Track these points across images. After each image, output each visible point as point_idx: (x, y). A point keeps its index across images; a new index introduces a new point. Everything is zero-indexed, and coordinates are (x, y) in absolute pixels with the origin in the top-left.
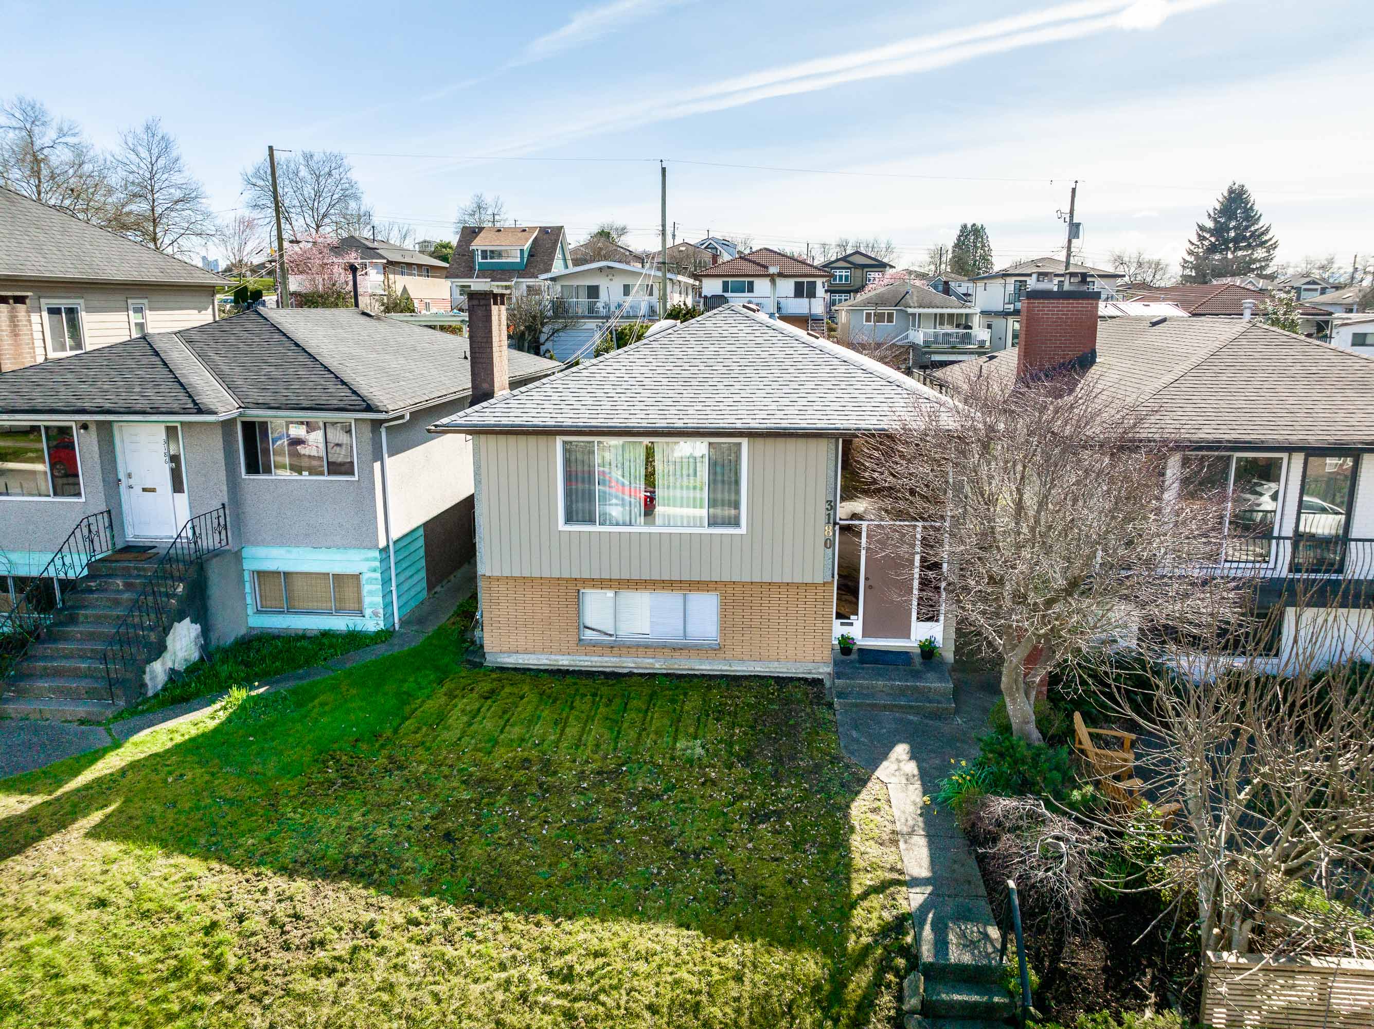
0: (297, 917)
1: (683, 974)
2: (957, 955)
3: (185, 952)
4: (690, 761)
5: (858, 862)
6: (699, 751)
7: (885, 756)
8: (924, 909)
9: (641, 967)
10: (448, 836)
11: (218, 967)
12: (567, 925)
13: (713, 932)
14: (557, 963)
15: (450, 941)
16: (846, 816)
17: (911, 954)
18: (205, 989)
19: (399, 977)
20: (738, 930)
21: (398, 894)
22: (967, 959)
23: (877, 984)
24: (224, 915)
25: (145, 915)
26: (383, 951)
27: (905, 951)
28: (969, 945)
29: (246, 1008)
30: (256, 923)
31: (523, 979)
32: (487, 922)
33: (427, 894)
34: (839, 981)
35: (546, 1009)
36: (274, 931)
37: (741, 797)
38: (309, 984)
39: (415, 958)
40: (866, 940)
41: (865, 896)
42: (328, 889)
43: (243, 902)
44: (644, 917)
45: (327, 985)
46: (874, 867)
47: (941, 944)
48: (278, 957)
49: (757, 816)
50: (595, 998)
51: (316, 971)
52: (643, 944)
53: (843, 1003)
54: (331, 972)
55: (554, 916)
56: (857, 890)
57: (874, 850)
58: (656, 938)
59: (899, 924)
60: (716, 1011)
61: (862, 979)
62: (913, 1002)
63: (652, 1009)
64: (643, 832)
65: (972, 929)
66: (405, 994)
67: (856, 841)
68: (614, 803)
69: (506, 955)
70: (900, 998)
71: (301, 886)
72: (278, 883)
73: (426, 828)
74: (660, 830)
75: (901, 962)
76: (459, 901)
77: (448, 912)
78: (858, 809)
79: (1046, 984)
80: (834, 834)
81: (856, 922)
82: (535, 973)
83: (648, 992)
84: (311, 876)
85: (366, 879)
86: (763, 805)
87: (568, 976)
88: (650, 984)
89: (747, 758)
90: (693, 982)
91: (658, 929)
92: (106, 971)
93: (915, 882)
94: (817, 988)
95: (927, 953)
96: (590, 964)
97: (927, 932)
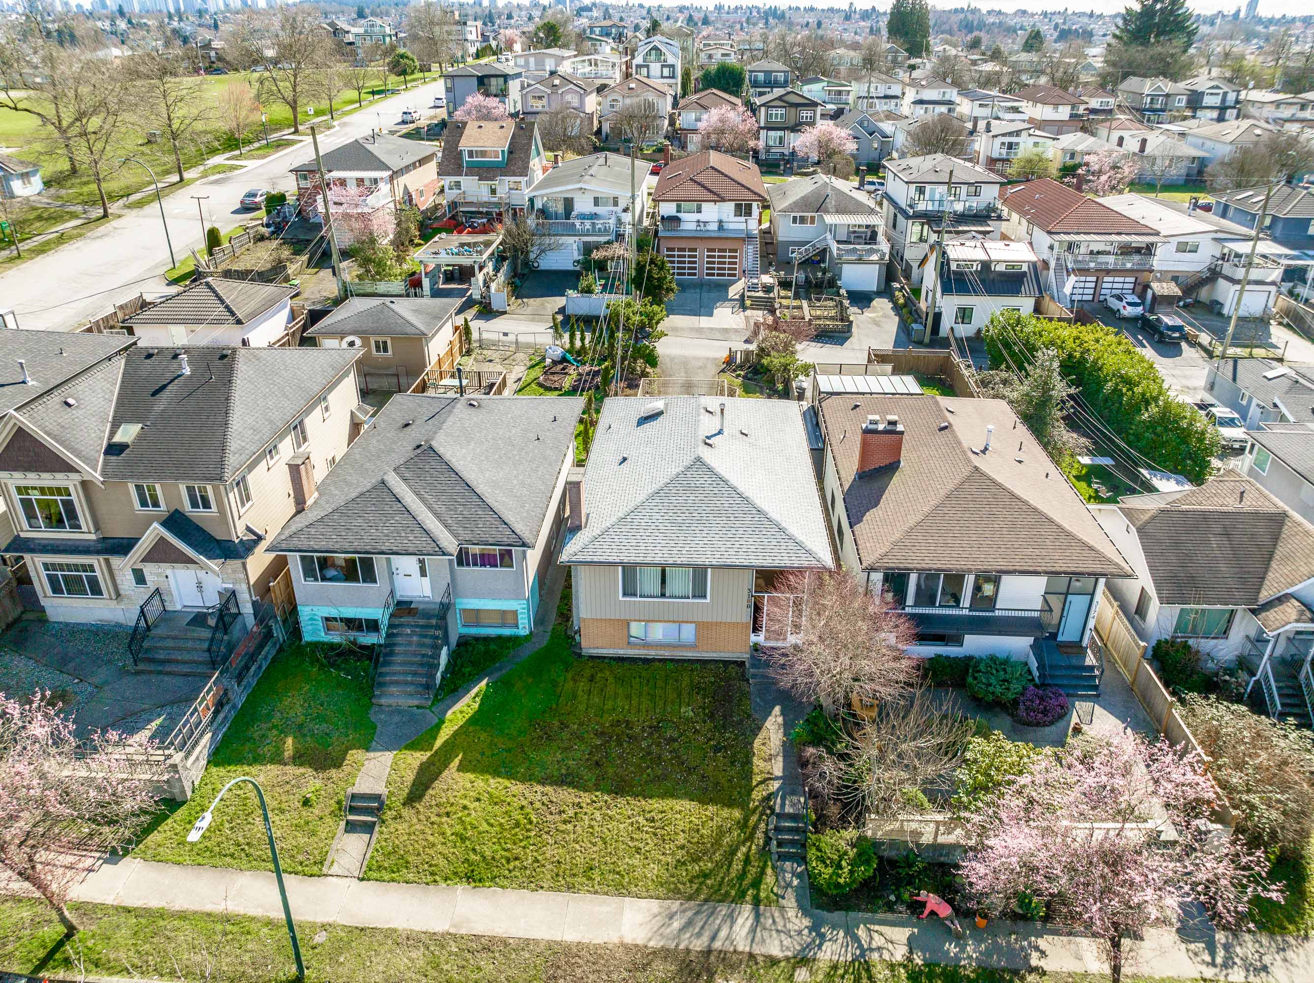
0: (551, 802)
1: (693, 819)
2: (788, 809)
3: (516, 817)
4: (687, 719)
5: (756, 770)
6: (691, 714)
7: (770, 714)
8: (778, 790)
9: (678, 816)
10: (597, 764)
11: (531, 822)
12: (650, 801)
13: (702, 802)
14: (648, 816)
15: (608, 808)
16: (752, 748)
17: (772, 809)
18: (528, 830)
19: (593, 823)
20: (711, 801)
21: (585, 791)
22: (791, 811)
23: (760, 820)
24: (524, 803)
25: (496, 804)
26: (586, 814)
27: (770, 808)
28: (793, 805)
29: (545, 836)
30: (538, 805)
31: (637, 822)
32: (621, 801)
33: (597, 790)
34: (746, 820)
35: (647, 832)
36: (544, 808)
37: (710, 739)
38: (563, 827)
39: (597, 815)
40: (757, 803)
41: (757, 785)
42: (559, 790)
43: (531, 797)
44: (678, 797)
45: (570, 827)
46: (762, 772)
47: (783, 805)
48: (550, 818)
49: (717, 749)
50: (663, 828)
51: (565, 822)
52: (678, 808)
53: (747, 827)
54: (570, 822)
55: (645, 798)
56: (754, 783)
57: (762, 764)
58: (682, 806)
59: (768, 798)
60: (704, 831)
61: (754, 819)
62: (771, 826)
63: (683, 831)
64: (672, 759)
65: (795, 799)
66: (597, 828)
67: (755, 760)
68: (658, 745)
69: (630, 813)
70: (767, 825)
71: (548, 789)
72: (539, 788)
73: (587, 760)
74: (679, 757)
75: (768, 812)
76: (609, 793)
77: (606, 798)
78: (757, 743)
79: (818, 819)
80: (747, 757)
81: (753, 796)
82: (641, 819)
83: (681, 825)
84: (551, 784)
85: (571, 784)
86: (719, 743)
87: (653, 820)
88: (681, 823)
89: (712, 716)
90: (696, 821)
91: (683, 802)
92: (492, 826)
93: (776, 778)
94: (739, 822)
95: (777, 809)
96: (660, 816)
97: (779, 800)
